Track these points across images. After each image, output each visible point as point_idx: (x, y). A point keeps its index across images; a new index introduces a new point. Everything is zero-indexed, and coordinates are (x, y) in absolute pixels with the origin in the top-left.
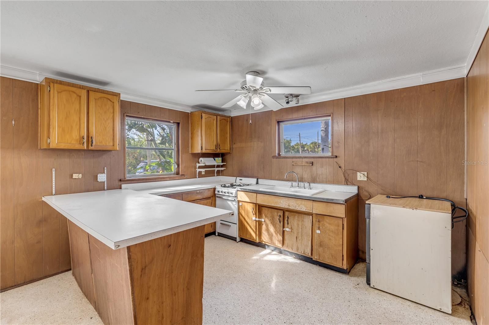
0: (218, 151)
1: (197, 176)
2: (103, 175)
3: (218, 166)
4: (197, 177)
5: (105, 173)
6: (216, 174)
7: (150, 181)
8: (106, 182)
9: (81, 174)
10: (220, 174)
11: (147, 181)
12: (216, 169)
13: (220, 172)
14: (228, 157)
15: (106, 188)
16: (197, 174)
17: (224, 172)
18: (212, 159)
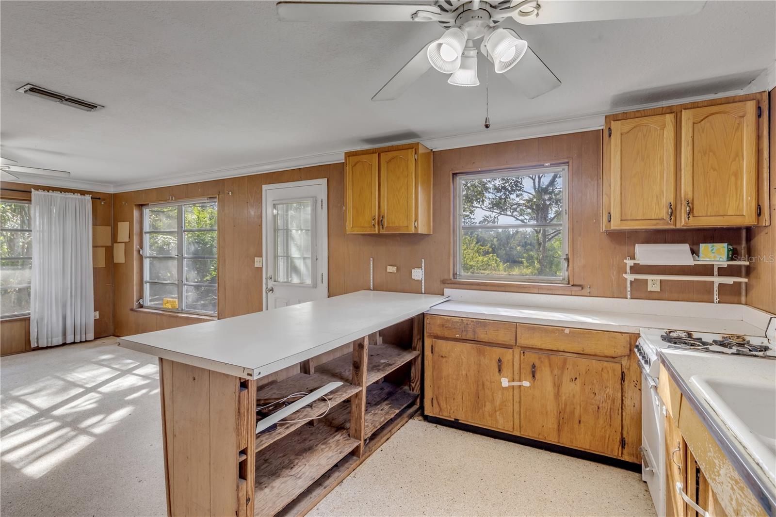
0: (682, 222)
1: (626, 293)
2: (420, 270)
3: (722, 272)
4: (629, 296)
5: (423, 268)
6: (716, 297)
7: (497, 288)
8: (423, 281)
9: (396, 267)
10: (743, 299)
11: (488, 288)
12: (717, 280)
13: (744, 293)
14: (761, 241)
15: (423, 290)
16: (629, 289)
17: (753, 293)
18: (686, 247)
